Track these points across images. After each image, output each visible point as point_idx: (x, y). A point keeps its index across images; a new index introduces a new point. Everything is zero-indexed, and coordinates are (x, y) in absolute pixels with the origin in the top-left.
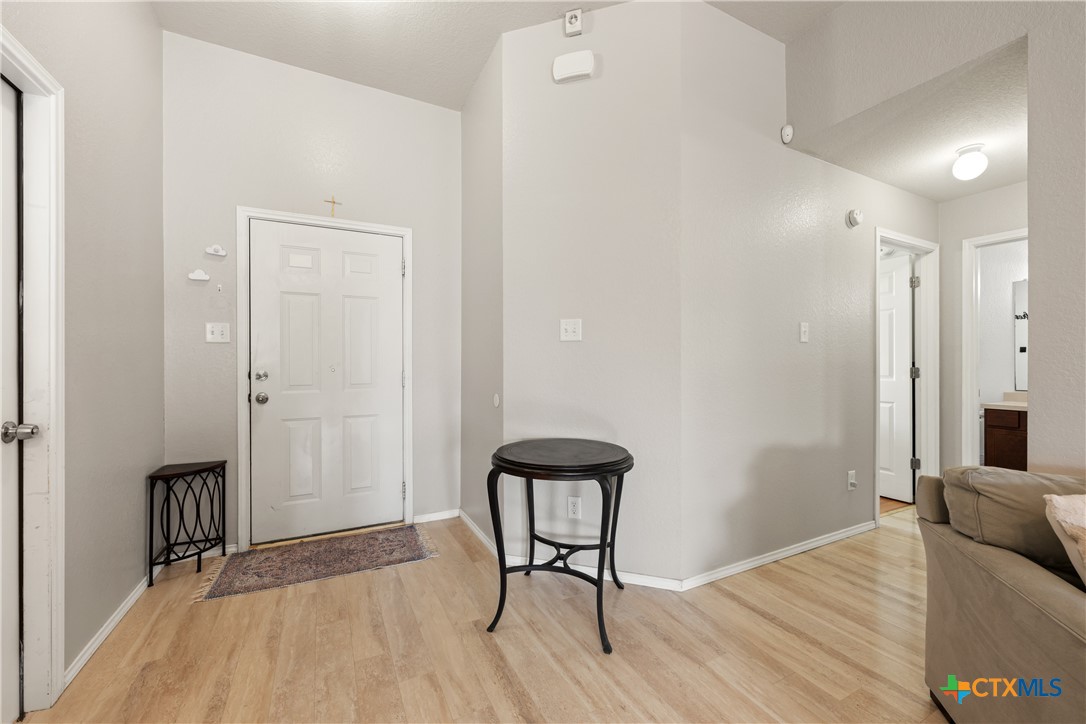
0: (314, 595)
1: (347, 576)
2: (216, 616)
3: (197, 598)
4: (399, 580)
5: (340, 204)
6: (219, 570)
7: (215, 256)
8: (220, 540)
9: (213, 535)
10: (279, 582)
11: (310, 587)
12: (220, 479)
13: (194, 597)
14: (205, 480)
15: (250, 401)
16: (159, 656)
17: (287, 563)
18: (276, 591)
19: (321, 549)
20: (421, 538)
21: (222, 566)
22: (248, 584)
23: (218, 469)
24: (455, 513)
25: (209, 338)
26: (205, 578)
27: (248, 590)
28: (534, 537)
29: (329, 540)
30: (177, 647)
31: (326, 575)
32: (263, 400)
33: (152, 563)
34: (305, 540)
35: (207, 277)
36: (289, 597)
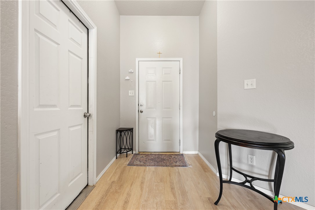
0: (154, 171)
1: (163, 167)
2: (129, 171)
3: (125, 165)
4: (179, 173)
5: (161, 53)
6: (131, 158)
7: (131, 73)
8: (132, 149)
9: (130, 148)
10: (145, 165)
11: (153, 168)
12: (132, 133)
13: (125, 164)
14: (128, 133)
15: (139, 112)
16: (115, 180)
17: (147, 159)
18: (144, 167)
19: (156, 157)
20: (185, 159)
21: (132, 157)
22: (137, 163)
23: (131, 130)
24: (197, 152)
25: (130, 95)
26: (128, 159)
27: (137, 165)
28: (232, 169)
29: (158, 154)
30: (120, 178)
31: (157, 166)
32: (142, 112)
33: (117, 153)
34: (152, 153)
35: (129, 78)
36: (147, 170)
